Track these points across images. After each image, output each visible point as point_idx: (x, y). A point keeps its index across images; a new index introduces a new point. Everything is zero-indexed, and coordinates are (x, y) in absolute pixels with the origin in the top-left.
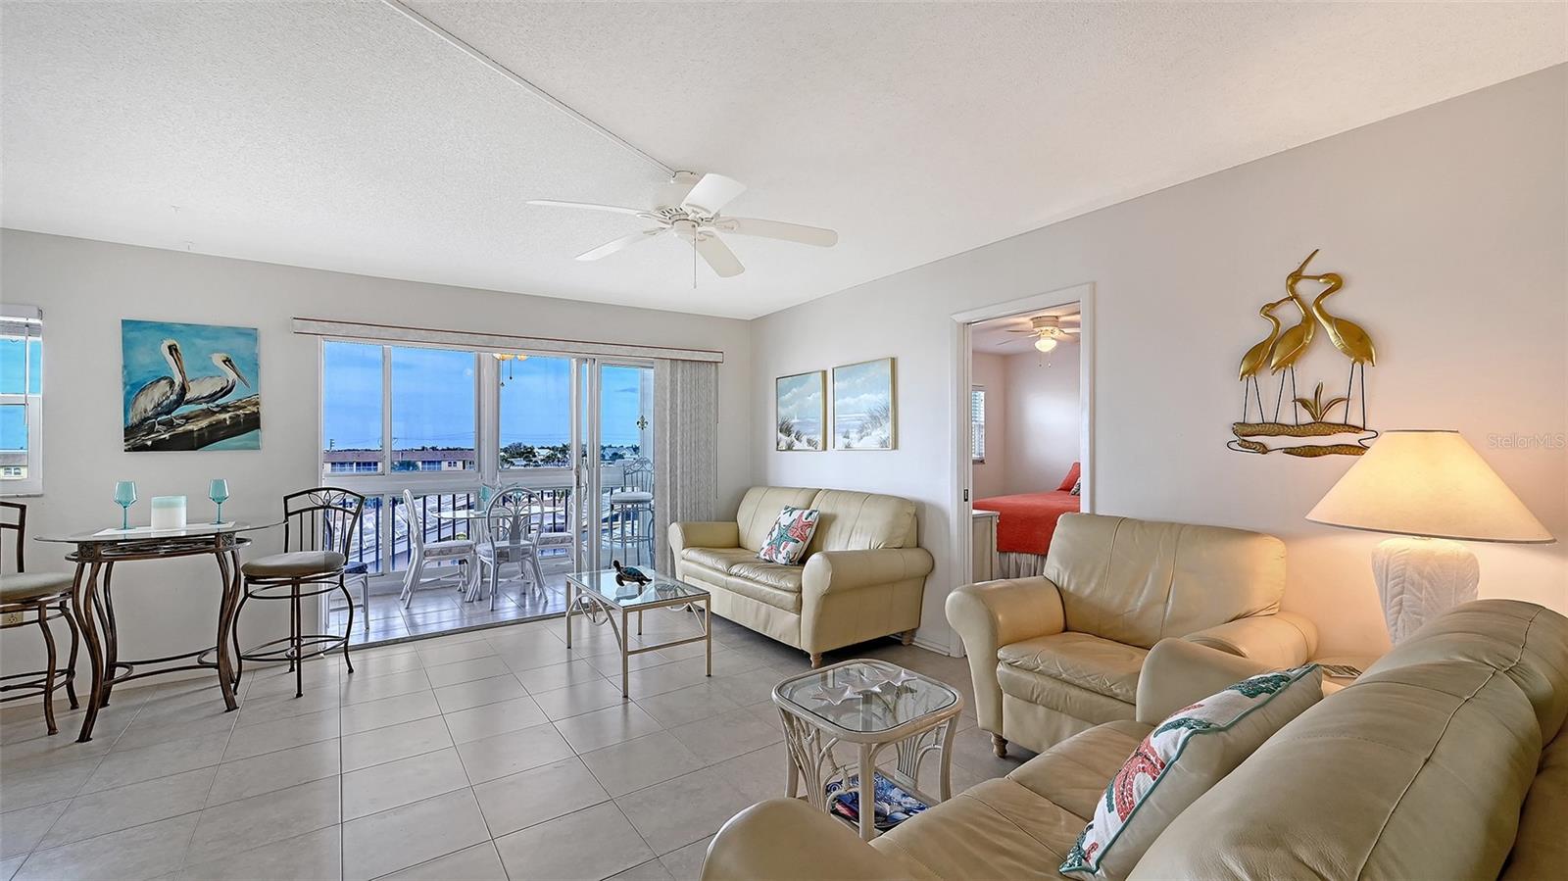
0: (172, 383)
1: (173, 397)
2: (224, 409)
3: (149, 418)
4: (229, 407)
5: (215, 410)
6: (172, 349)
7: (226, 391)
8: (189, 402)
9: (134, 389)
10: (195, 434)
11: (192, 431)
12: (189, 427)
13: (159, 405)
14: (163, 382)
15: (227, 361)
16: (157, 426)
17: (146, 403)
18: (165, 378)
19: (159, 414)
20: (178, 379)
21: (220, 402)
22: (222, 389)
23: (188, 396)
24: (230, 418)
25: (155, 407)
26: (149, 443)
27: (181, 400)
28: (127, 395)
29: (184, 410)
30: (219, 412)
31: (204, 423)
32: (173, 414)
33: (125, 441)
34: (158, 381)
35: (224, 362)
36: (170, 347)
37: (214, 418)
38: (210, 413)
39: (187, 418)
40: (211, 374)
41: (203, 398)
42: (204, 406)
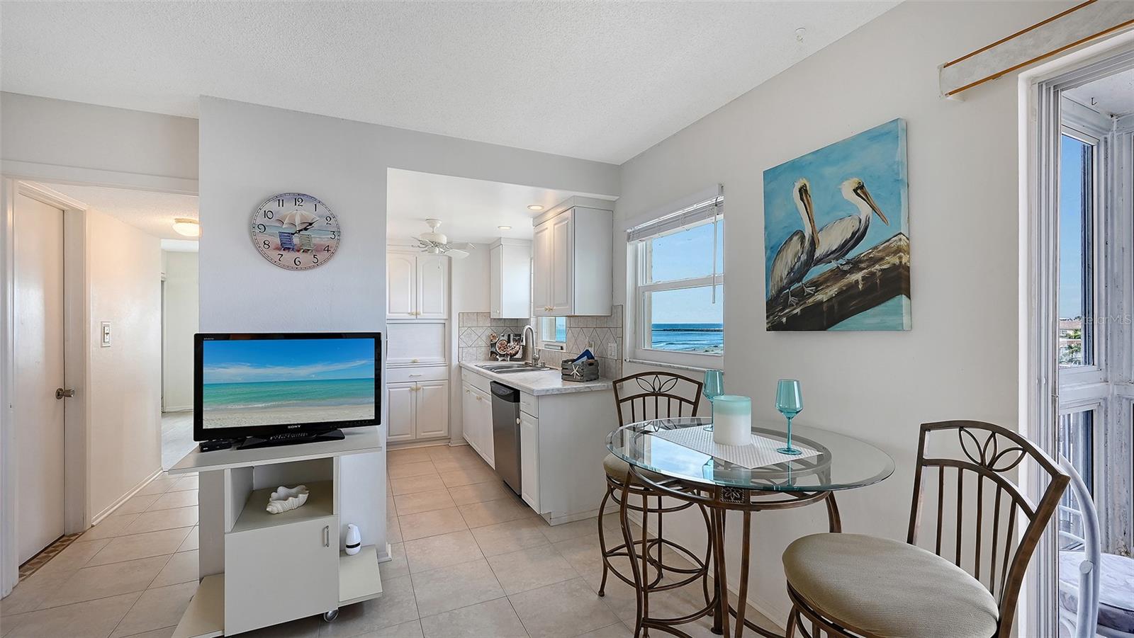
0: (803, 237)
1: (804, 257)
2: (856, 265)
3: (783, 289)
4: (861, 262)
5: (846, 268)
6: (803, 191)
7: (857, 237)
8: (820, 261)
9: (774, 252)
10: (825, 305)
11: (821, 303)
12: (821, 297)
13: (792, 269)
14: (795, 238)
15: (860, 190)
16: (791, 299)
17: (782, 270)
18: (796, 233)
19: (791, 282)
20: (808, 232)
21: (851, 255)
22: (854, 234)
23: (818, 254)
24: (864, 278)
25: (789, 273)
26: (784, 320)
27: (811, 261)
28: (768, 260)
29: (815, 272)
30: (850, 272)
31: (833, 291)
32: (805, 280)
33: (767, 317)
34: (791, 239)
35: (855, 191)
36: (800, 191)
37: (845, 281)
38: (838, 274)
39: (817, 285)
40: (841, 214)
41: (833, 252)
42: (834, 265)
